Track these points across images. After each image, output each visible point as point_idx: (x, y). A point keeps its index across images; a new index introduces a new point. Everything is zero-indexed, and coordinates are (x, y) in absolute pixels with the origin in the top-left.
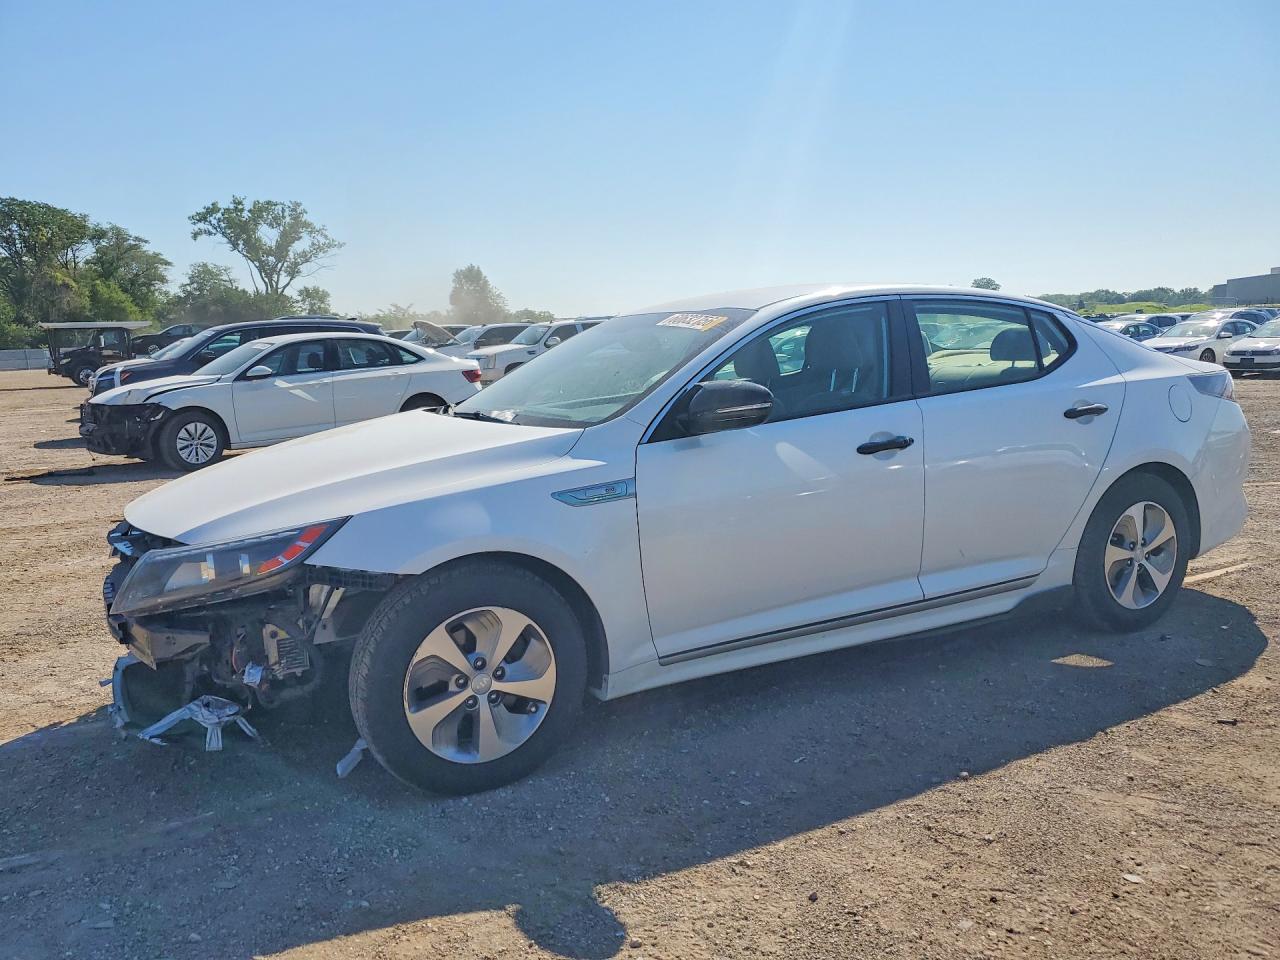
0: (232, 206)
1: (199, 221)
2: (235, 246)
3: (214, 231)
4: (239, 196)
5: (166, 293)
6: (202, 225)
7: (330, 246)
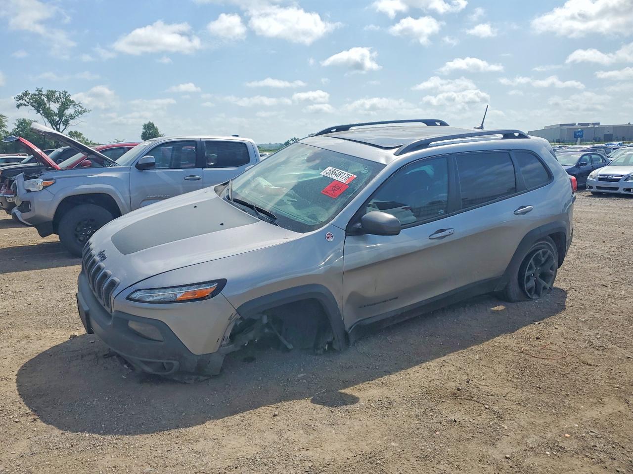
0: (37, 93)
1: (20, 99)
2: (38, 111)
3: (27, 104)
4: (40, 88)
5: (7, 132)
6: (21, 101)
7: (84, 111)
